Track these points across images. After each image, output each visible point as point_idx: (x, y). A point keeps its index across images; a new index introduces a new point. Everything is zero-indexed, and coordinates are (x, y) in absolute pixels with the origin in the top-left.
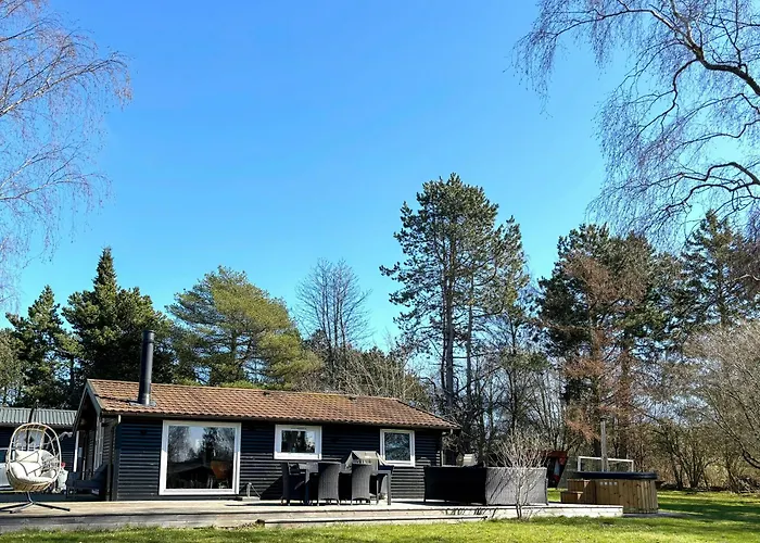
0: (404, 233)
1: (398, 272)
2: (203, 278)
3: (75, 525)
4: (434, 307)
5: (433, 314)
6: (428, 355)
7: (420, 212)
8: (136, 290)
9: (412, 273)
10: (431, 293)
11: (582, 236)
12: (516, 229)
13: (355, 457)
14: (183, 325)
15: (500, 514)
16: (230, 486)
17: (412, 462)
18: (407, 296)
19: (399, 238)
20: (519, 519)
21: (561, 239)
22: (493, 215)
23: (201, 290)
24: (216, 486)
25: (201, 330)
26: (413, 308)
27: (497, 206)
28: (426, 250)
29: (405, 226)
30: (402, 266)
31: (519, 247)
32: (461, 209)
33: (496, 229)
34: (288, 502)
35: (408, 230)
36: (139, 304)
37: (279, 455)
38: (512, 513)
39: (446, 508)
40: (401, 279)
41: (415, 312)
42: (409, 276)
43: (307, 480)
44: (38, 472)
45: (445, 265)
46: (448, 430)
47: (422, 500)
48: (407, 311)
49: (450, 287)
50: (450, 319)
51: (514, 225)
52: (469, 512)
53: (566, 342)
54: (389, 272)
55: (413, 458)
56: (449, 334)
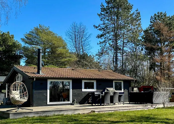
0: (101, 14)
1: (100, 28)
2: (33, 29)
3: (39, 115)
4: (110, 39)
5: (110, 42)
6: (108, 55)
7: (107, 7)
8: (8, 32)
9: (104, 28)
10: (109, 34)
11: (158, 16)
12: (139, 13)
13: (107, 90)
14: (27, 45)
15: (158, 106)
16: (69, 100)
17: (122, 91)
18: (102, 36)
19: (99, 15)
20: (164, 107)
21: (151, 17)
22: (131, 8)
23: (33, 33)
24: (64, 101)
25: (35, 47)
26: (103, 40)
27: (133, 5)
28: (108, 20)
29: (102, 11)
30: (101, 25)
31: (140, 19)
32: (121, 6)
33: (131, 13)
34: (92, 105)
35: (103, 13)
36: (10, 38)
37: (84, 90)
38: (162, 106)
39: (143, 105)
40: (100, 29)
41: (104, 41)
42: (103, 29)
43: (101, 97)
44: (19, 98)
45: (115, 25)
46: (133, 80)
47: (129, 103)
48: (102, 41)
49: (117, 32)
50: (116, 44)
51: (138, 12)
52: (149, 106)
53: (151, 51)
54: (97, 27)
55: (123, 90)
56: (116, 49)
